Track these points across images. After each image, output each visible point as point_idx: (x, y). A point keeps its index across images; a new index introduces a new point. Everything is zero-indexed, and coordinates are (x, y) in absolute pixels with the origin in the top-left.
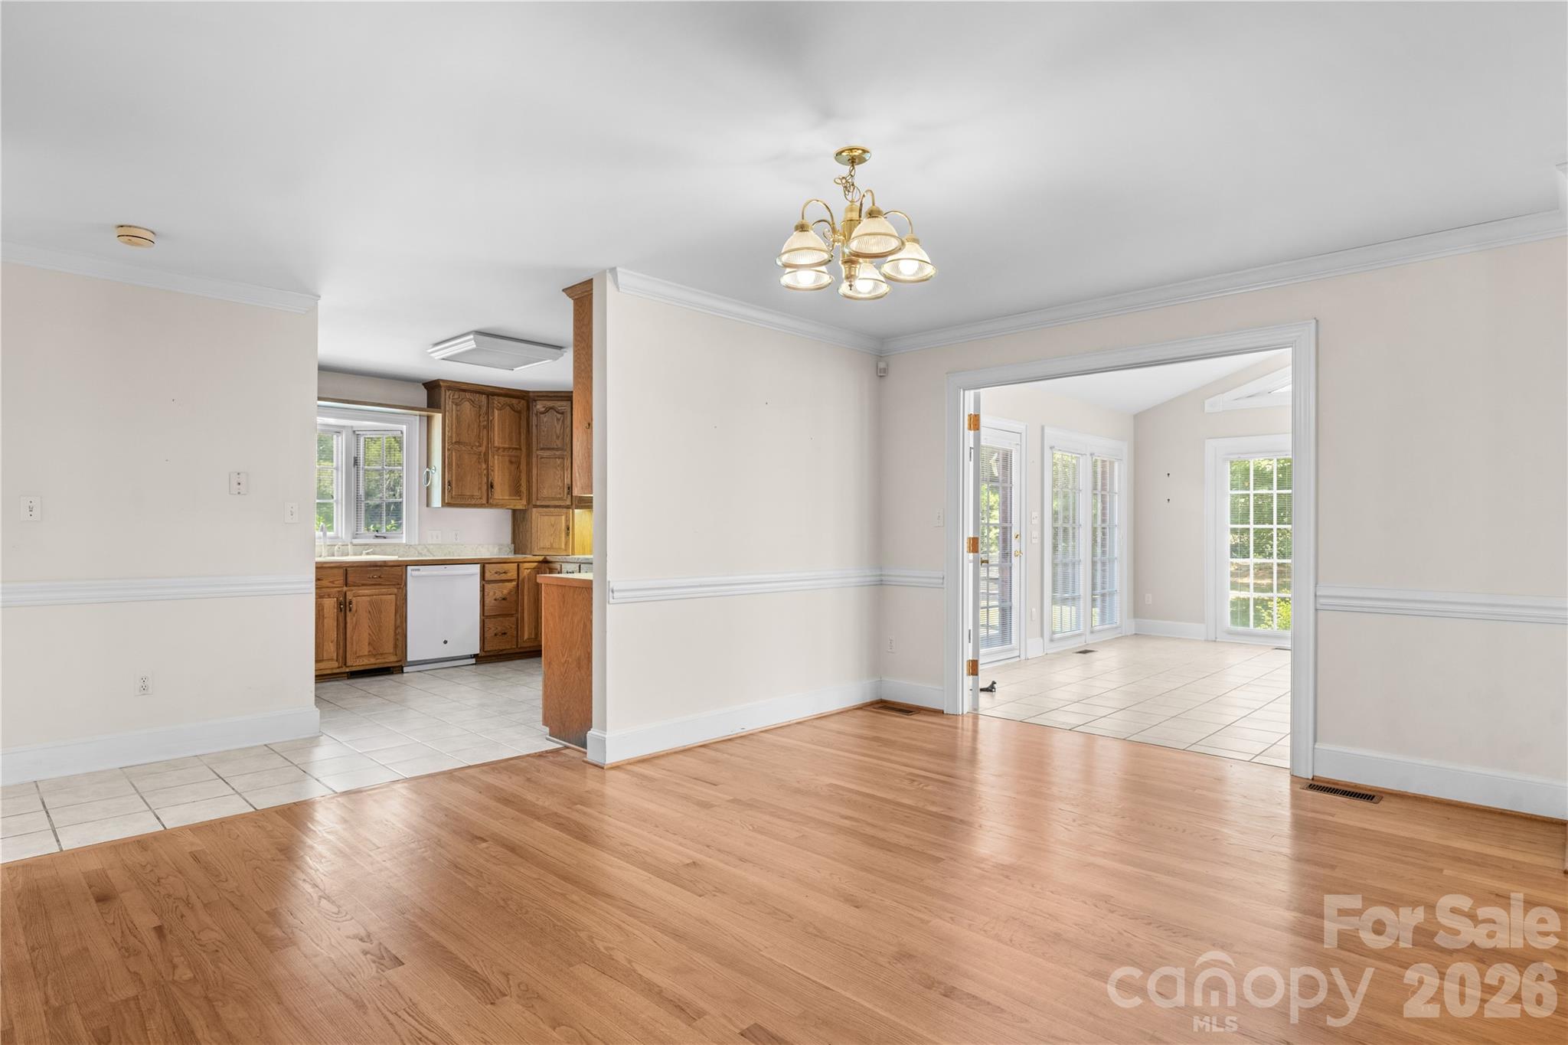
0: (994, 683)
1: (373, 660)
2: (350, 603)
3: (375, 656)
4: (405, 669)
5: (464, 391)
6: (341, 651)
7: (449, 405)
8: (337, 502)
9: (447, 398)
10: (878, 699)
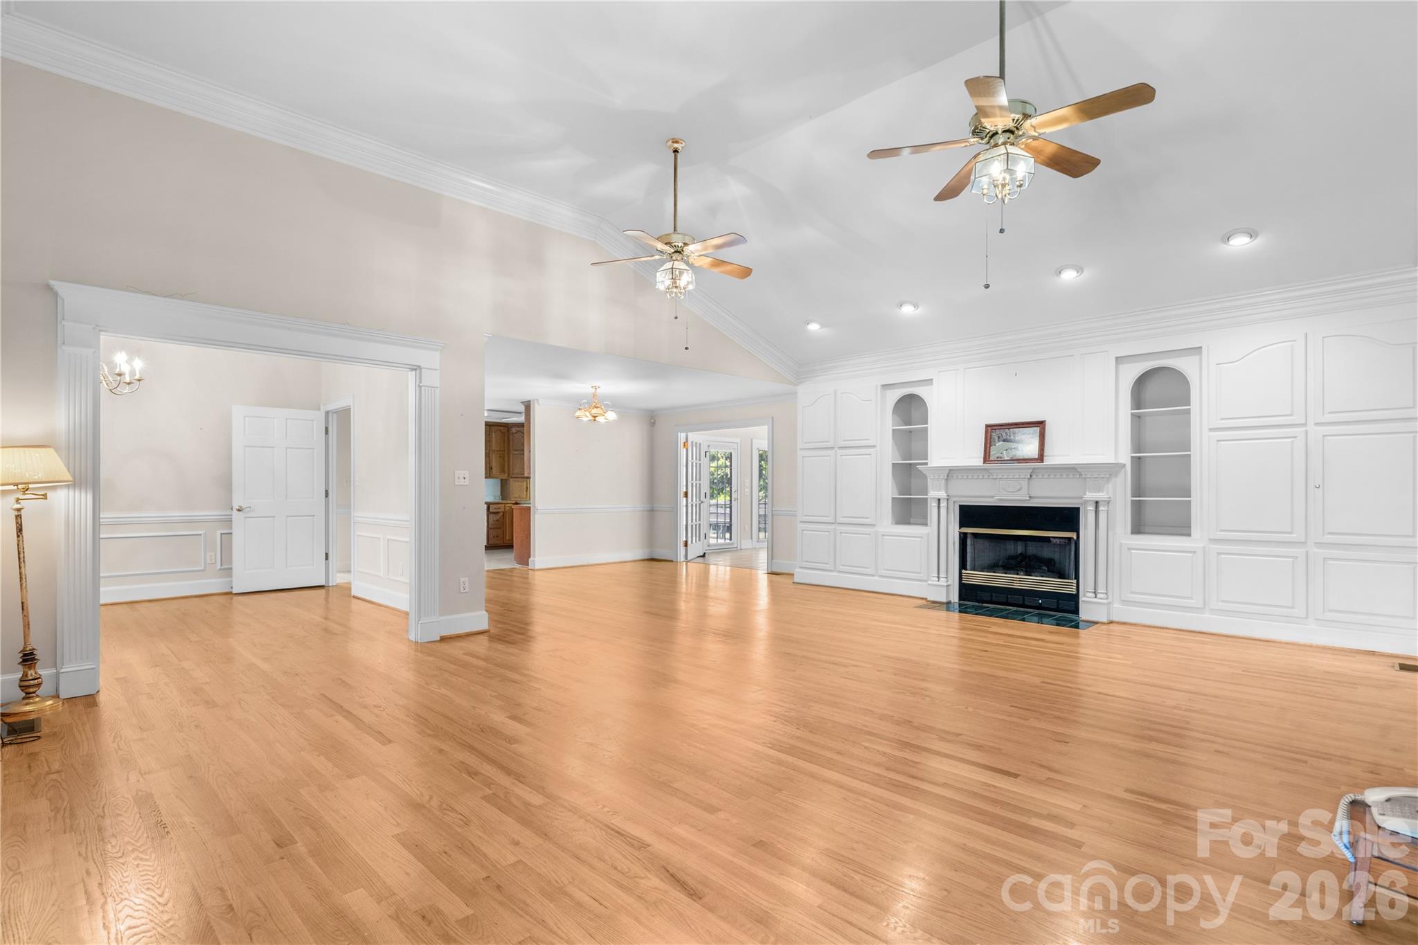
0: (704, 553)
10: (651, 557)
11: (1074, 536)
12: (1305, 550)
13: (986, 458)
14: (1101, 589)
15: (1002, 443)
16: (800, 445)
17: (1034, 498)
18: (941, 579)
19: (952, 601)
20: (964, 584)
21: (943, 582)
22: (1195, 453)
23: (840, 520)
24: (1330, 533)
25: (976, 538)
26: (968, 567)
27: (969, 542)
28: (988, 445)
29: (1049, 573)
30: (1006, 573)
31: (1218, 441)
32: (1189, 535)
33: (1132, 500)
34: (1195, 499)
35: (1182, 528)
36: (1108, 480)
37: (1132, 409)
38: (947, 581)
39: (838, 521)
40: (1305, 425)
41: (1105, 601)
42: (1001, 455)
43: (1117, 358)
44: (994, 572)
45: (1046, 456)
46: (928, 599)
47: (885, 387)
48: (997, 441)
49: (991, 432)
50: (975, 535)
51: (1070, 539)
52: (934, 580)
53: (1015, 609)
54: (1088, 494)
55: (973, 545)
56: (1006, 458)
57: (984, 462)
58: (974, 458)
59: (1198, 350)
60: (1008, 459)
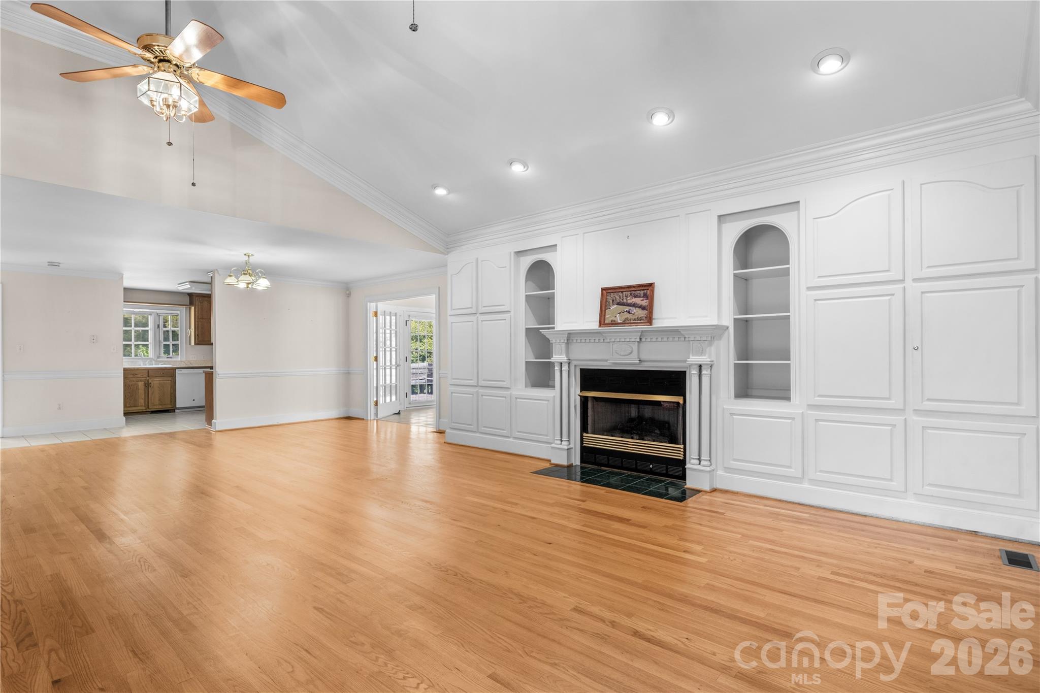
0: (400, 411)
1: (160, 407)
2: (150, 384)
3: (161, 405)
4: (176, 411)
5: (205, 297)
6: (146, 403)
7: (197, 303)
8: (150, 343)
9: (195, 299)
10: (347, 416)
11: (680, 400)
12: (904, 418)
13: (602, 323)
14: (705, 456)
15: (616, 306)
16: (450, 312)
17: (644, 361)
18: (563, 443)
19: (574, 465)
20: (585, 447)
21: (565, 445)
22: (793, 314)
23: (482, 383)
24: (929, 400)
25: (597, 401)
26: (589, 430)
27: (590, 405)
28: (604, 309)
29: (661, 437)
30: (622, 437)
31: (815, 300)
32: (788, 399)
33: (735, 364)
34: (793, 362)
35: (782, 392)
36: (710, 343)
37: (734, 270)
38: (570, 444)
39: (480, 385)
40: (902, 281)
41: (708, 469)
42: (614, 319)
43: (720, 217)
44: (612, 436)
45: (654, 319)
46: (552, 462)
47: (519, 253)
48: (611, 304)
49: (607, 296)
50: (595, 398)
51: (678, 403)
52: (557, 444)
53: (629, 473)
54: (691, 357)
55: (593, 407)
56: (619, 321)
57: (600, 326)
58: (591, 322)
59: (794, 205)
60: (621, 322)
